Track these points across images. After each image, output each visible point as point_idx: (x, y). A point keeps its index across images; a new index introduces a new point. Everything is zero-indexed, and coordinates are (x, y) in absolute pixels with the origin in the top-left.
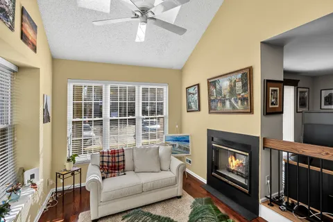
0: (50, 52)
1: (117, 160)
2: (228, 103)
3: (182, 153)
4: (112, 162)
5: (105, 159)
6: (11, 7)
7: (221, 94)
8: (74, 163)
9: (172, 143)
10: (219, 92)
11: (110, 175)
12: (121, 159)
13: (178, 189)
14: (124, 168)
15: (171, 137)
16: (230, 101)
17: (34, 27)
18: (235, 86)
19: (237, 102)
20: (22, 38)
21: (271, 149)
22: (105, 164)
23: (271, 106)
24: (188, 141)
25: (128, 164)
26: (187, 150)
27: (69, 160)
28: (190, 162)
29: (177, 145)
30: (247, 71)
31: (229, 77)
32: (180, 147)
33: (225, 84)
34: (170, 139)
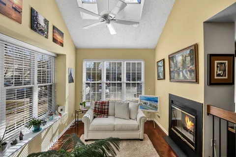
0: (74, 45)
1: (104, 108)
2: (181, 74)
3: (152, 109)
4: (101, 109)
5: (97, 106)
6: (46, 28)
7: (177, 67)
8: (85, 106)
9: (145, 101)
10: (176, 66)
11: (98, 116)
12: (106, 107)
13: (140, 134)
14: (108, 113)
15: (145, 97)
16: (183, 72)
17: (62, 34)
18: (186, 60)
19: (187, 74)
20: (53, 41)
21: (214, 116)
22: (97, 109)
23: (216, 77)
24: (157, 102)
25: (110, 111)
26: (156, 108)
27: (81, 104)
28: (159, 117)
29: (149, 104)
30: (193, 48)
31: (181, 53)
32: (150, 105)
33: (179, 58)
34: (143, 98)
